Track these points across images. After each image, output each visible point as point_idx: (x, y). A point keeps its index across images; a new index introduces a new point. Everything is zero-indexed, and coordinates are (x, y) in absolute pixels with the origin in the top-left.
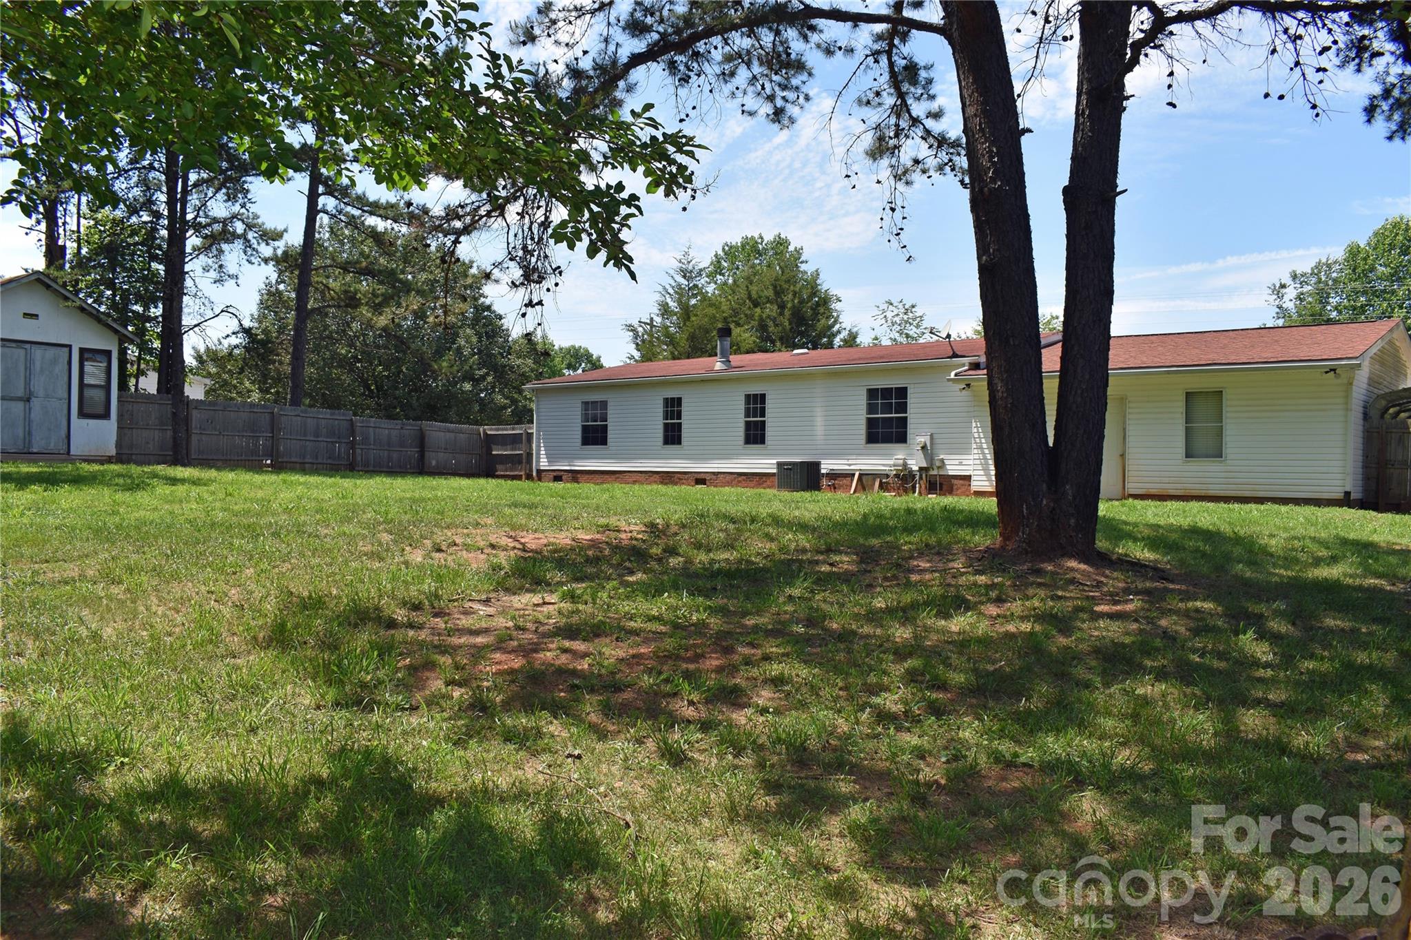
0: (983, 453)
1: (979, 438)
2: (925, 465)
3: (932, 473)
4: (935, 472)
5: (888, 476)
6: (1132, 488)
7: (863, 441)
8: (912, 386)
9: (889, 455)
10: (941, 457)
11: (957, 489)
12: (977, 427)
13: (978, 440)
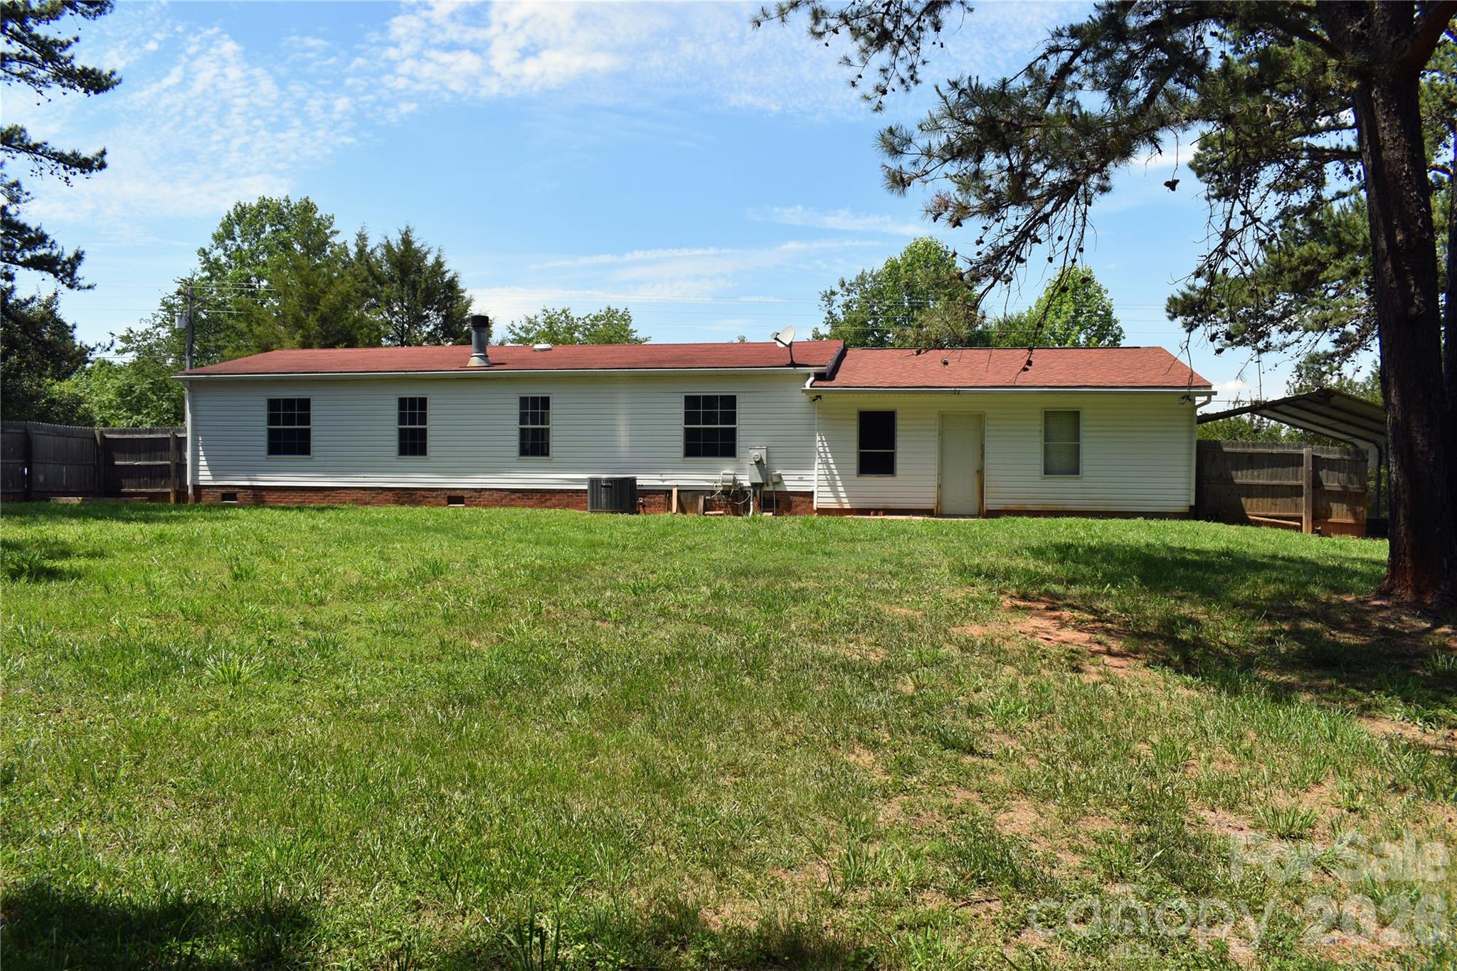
0: (829, 469)
1: (825, 452)
2: (760, 480)
3: (766, 489)
4: (770, 488)
5: (712, 492)
6: (990, 504)
7: (681, 454)
8: (742, 395)
9: (714, 471)
10: (778, 472)
11: (796, 506)
12: (822, 441)
13: (823, 455)
